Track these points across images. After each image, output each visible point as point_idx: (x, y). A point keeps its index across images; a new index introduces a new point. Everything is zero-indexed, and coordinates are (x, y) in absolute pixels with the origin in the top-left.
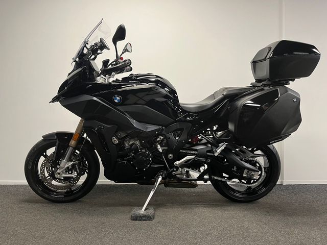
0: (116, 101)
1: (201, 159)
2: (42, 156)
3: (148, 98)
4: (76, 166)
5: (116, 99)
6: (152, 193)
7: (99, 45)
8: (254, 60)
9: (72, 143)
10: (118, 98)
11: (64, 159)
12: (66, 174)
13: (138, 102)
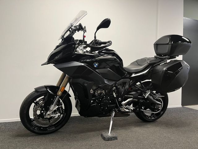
0: (95, 66)
1: (135, 100)
2: (33, 103)
3: (111, 64)
4: (60, 108)
5: (95, 65)
6: (111, 122)
7: (78, 27)
8: (157, 43)
9: (59, 93)
10: (97, 65)
11: (52, 105)
12: (53, 115)
13: (106, 67)
